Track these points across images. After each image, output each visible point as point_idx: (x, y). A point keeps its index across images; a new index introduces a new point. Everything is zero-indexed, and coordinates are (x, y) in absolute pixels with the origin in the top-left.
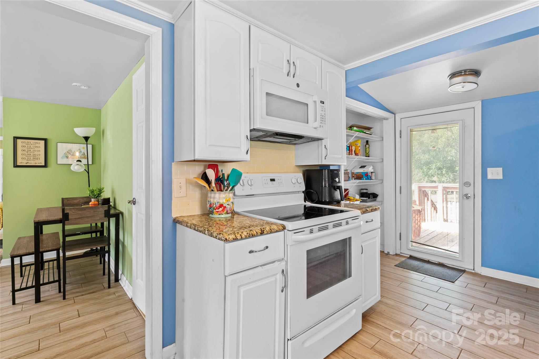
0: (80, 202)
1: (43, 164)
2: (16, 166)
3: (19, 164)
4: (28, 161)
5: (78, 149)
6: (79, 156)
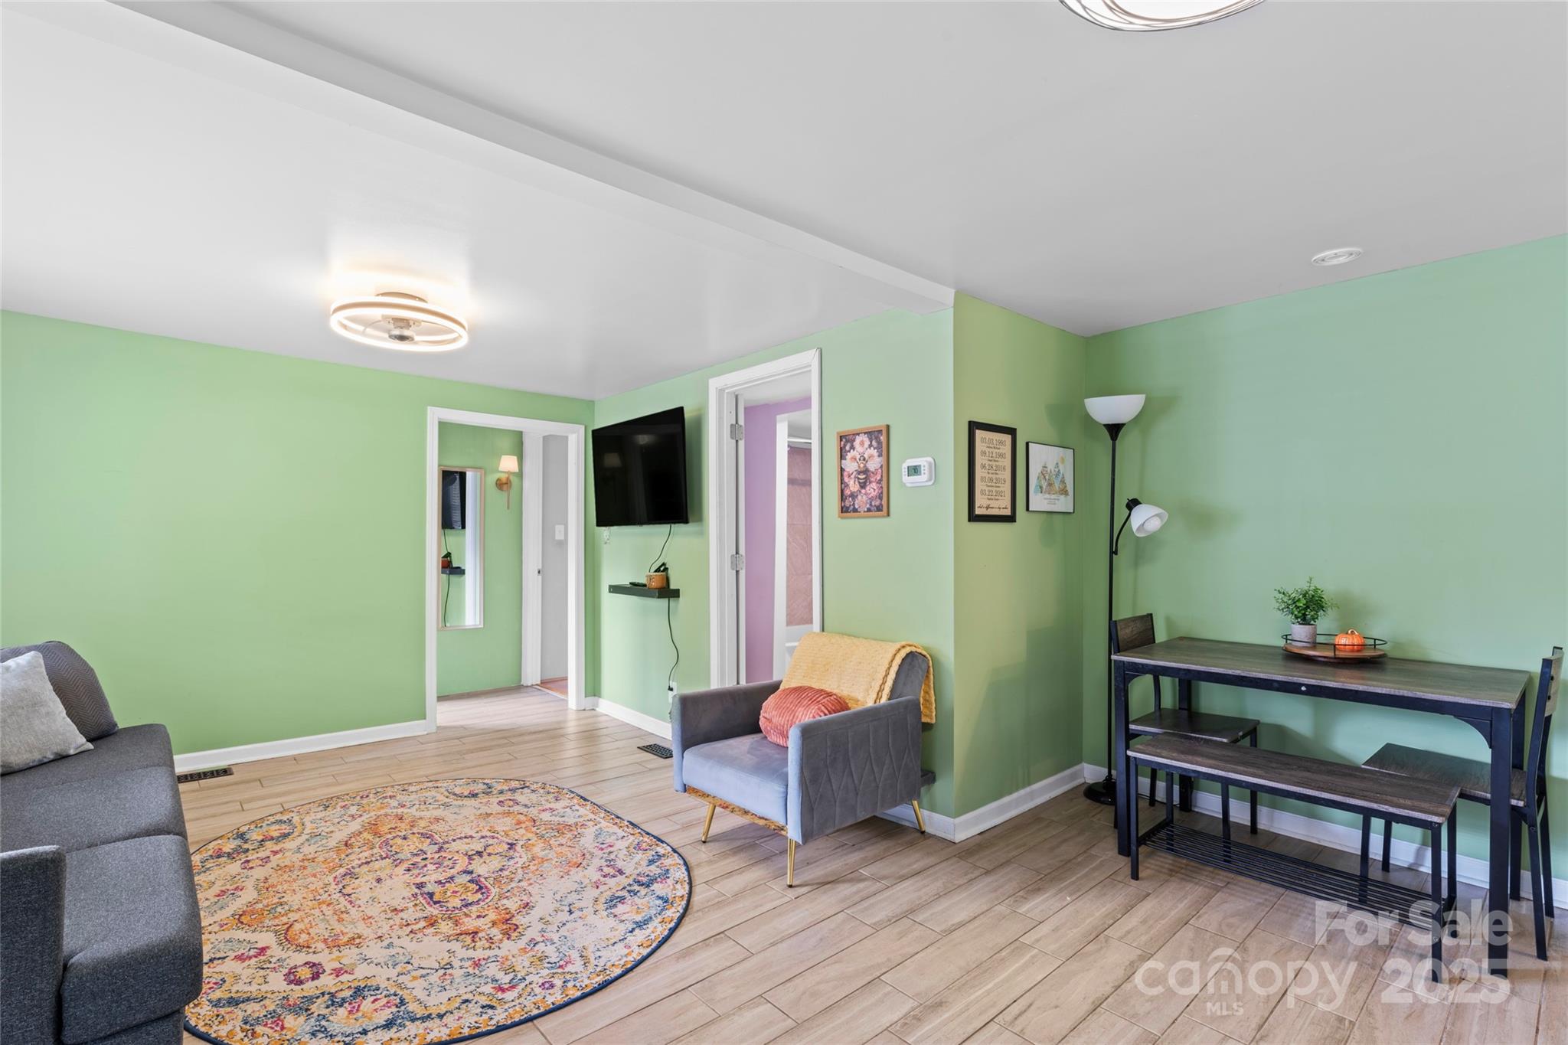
1: (1009, 511)
2: (973, 517)
3: (978, 512)
4: (989, 502)
5: (1055, 462)
6: (1057, 486)
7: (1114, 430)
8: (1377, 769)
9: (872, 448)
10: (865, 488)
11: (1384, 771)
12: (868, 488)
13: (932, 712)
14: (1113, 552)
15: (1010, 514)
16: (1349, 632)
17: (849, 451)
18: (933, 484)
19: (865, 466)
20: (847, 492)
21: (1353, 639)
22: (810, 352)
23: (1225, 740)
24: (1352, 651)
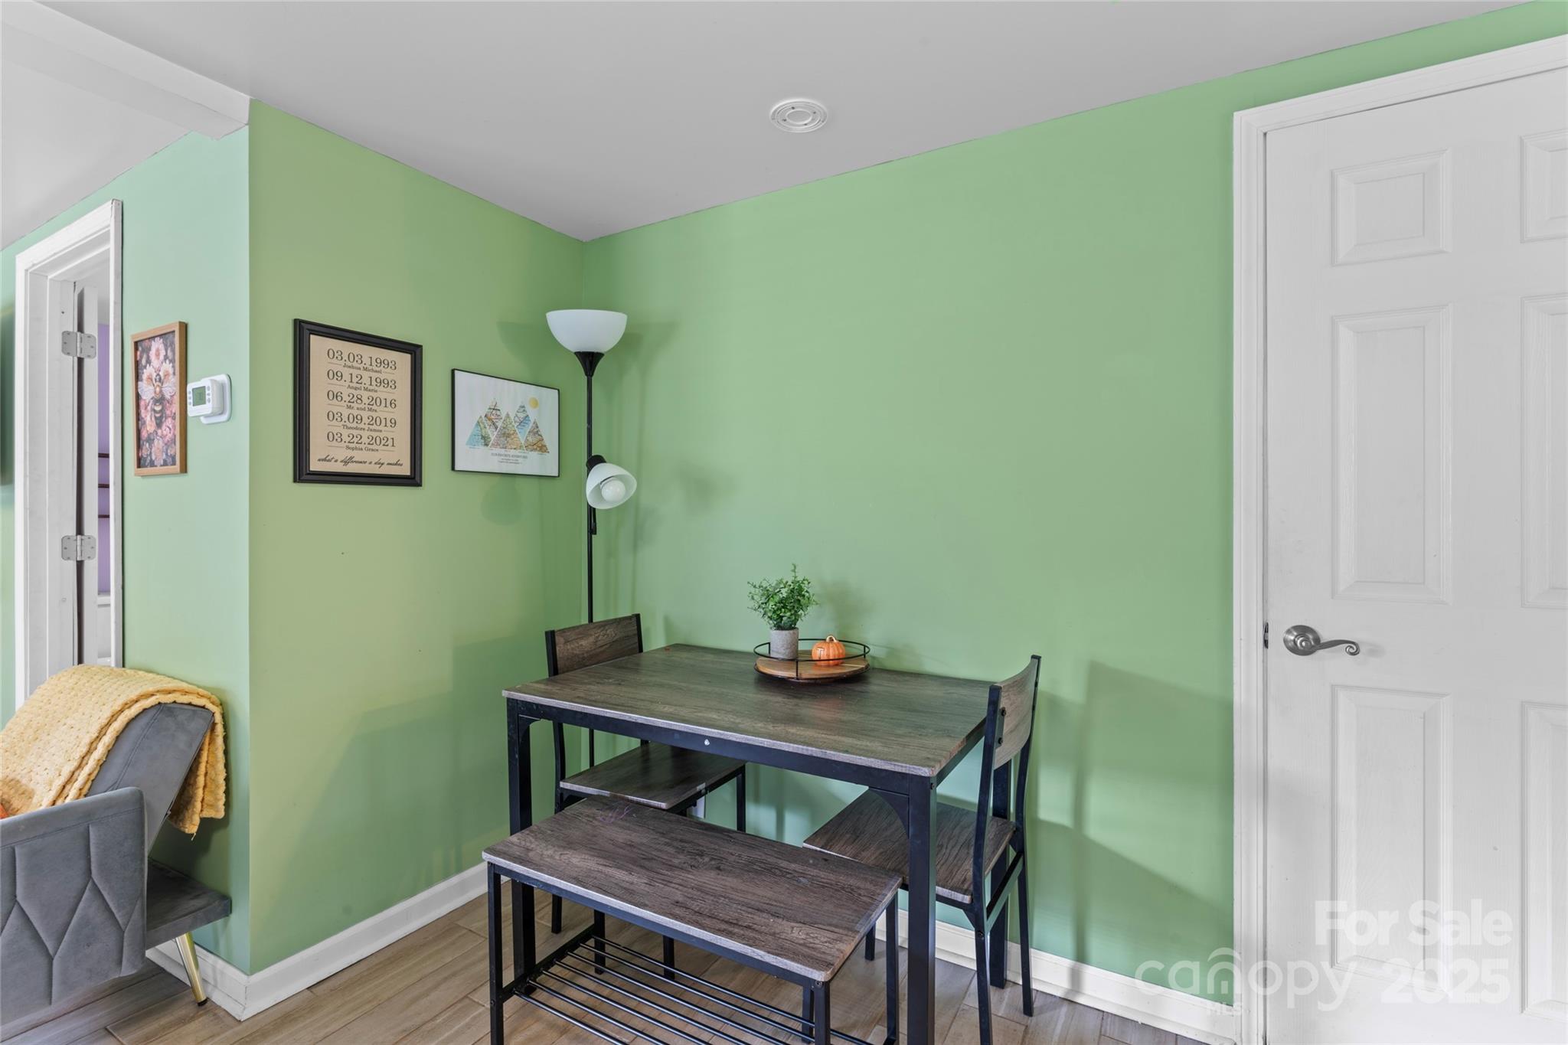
0: (599, 643)
1: (405, 470)
2: (303, 473)
3: (315, 466)
4: (349, 453)
5: (519, 404)
6: (522, 436)
7: (590, 360)
8: (818, 849)
9: (167, 361)
10: (161, 429)
11: (826, 851)
12: (164, 427)
13: (217, 800)
14: (592, 530)
15: (409, 474)
16: (828, 639)
17: (145, 367)
18: (229, 419)
19: (161, 391)
20: (144, 434)
21: (828, 649)
22: (106, 205)
23: (664, 805)
24: (829, 666)
